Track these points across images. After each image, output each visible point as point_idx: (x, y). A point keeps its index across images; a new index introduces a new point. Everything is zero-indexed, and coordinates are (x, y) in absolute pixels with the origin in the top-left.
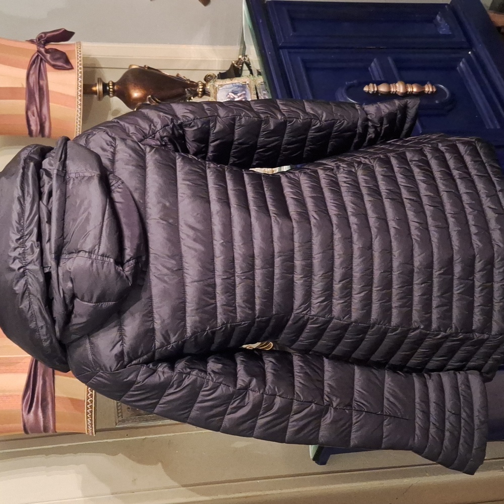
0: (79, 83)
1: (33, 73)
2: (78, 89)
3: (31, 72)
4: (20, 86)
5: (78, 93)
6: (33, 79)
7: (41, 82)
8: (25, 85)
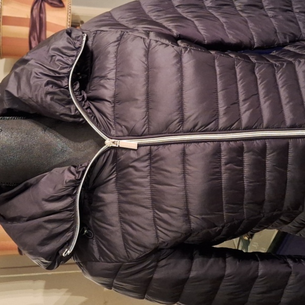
0: (69, 17)
1: (36, 9)
2: (67, 21)
3: (35, 7)
4: (25, 17)
5: (67, 24)
6: (36, 12)
7: (41, 15)
8: (29, 17)
